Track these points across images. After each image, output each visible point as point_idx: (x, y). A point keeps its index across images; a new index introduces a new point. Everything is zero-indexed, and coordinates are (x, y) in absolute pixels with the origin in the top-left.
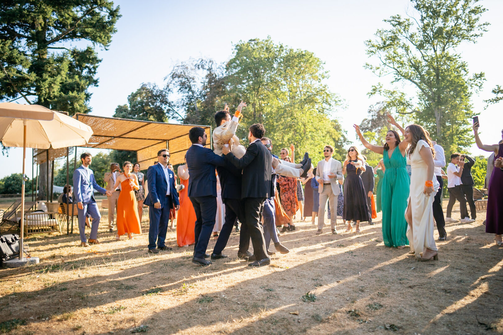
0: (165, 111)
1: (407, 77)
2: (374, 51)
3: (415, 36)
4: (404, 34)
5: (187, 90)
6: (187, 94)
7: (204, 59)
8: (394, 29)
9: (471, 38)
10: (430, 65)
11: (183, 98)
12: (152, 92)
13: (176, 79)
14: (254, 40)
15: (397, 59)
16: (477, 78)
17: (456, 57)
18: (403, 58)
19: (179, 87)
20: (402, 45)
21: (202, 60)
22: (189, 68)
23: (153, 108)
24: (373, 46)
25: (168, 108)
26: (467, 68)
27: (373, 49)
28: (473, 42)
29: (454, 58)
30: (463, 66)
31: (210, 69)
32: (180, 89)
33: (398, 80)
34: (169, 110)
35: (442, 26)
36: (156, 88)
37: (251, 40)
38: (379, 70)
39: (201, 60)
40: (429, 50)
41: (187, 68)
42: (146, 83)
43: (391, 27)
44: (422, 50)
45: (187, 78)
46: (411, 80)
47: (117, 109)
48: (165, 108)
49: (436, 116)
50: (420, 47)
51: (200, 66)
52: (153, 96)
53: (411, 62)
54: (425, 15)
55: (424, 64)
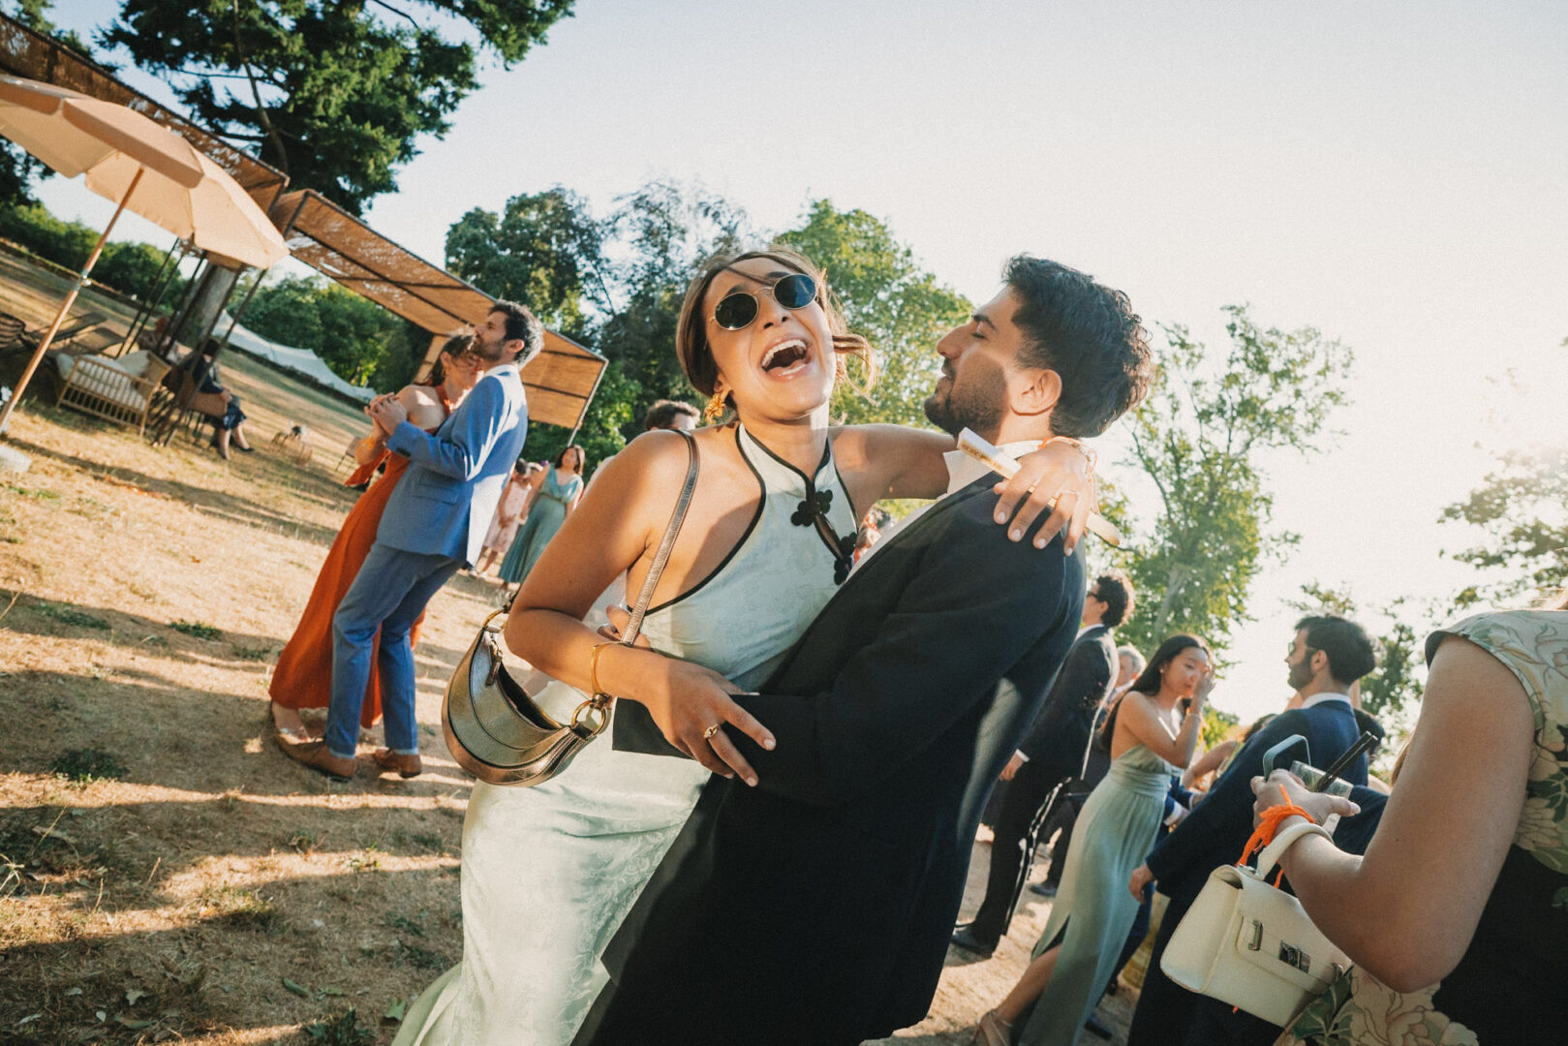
0: (580, 275)
1: (1150, 466)
3: (1203, 387)
5: (656, 250)
6: (650, 259)
7: (728, 200)
10: (1207, 465)
11: (636, 263)
12: (571, 214)
13: (643, 213)
16: (1286, 540)
18: (1158, 422)
19: (639, 234)
20: (1168, 393)
21: (721, 202)
22: (685, 202)
23: (556, 252)
25: (589, 269)
26: (1273, 509)
29: (1257, 474)
30: (1267, 501)
31: (730, 230)
32: (640, 240)
33: (1131, 465)
34: (589, 276)
36: (586, 211)
39: (719, 199)
40: (1217, 432)
41: (678, 201)
42: (567, 186)
44: (1203, 425)
45: (669, 225)
46: (1156, 480)
47: (468, 215)
48: (584, 266)
49: (1172, 581)
50: (1204, 416)
51: (711, 212)
52: (567, 225)
53: (1171, 438)
54: (1240, 354)
55: (1196, 456)
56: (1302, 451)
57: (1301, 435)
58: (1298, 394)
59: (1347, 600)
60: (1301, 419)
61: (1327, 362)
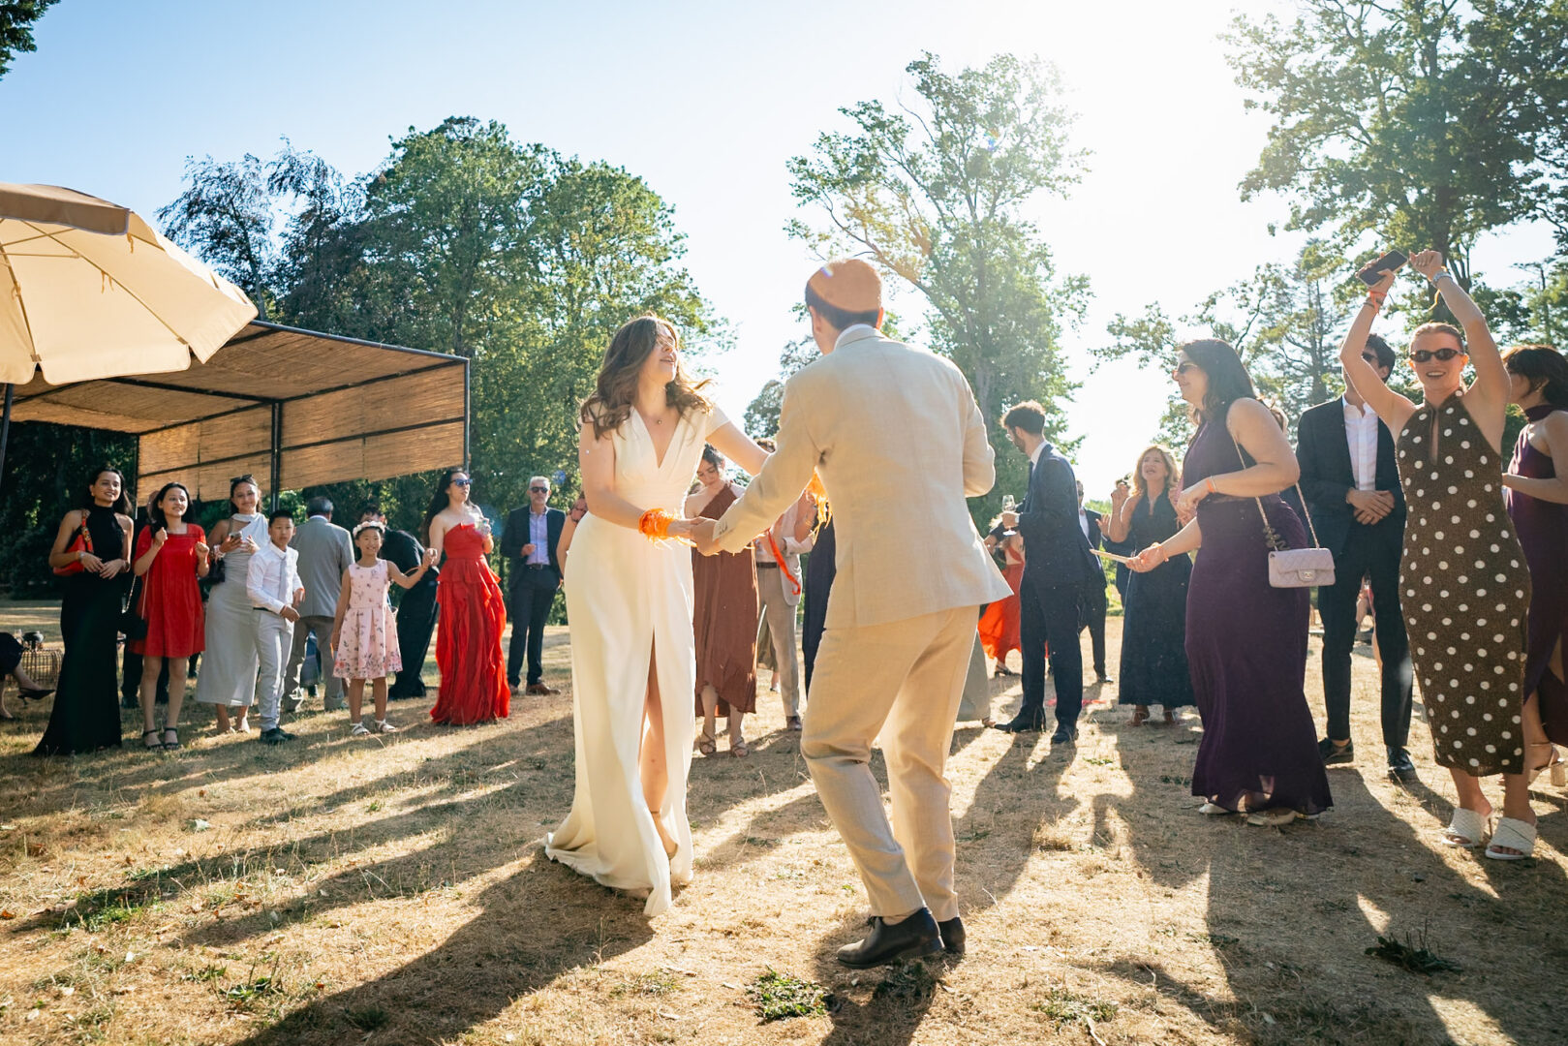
1: (903, 269)
2: (816, 190)
3: (920, 162)
4: (893, 152)
5: (236, 254)
6: (233, 268)
7: (300, 158)
8: (868, 136)
9: (1059, 184)
10: (960, 241)
13: (203, 218)
14: (461, 121)
15: (878, 217)
16: (1073, 289)
17: (1026, 229)
18: (892, 217)
19: (208, 243)
20: (890, 180)
21: (294, 164)
22: (246, 185)
24: (812, 176)
26: (1051, 261)
27: (808, 183)
28: (1061, 195)
29: (1021, 230)
30: (1042, 254)
31: (318, 194)
32: (211, 249)
35: (985, 145)
37: (451, 120)
38: (828, 243)
39: (289, 163)
40: (956, 204)
43: (858, 132)
44: (940, 202)
45: (238, 218)
46: (914, 281)
49: (980, 382)
50: (936, 191)
51: (287, 183)
53: (913, 229)
54: (943, 112)
55: (946, 237)
56: (1053, 187)
57: (1042, 172)
58: (1021, 131)
59: (1159, 323)
60: (1038, 155)
61: (1034, 84)
